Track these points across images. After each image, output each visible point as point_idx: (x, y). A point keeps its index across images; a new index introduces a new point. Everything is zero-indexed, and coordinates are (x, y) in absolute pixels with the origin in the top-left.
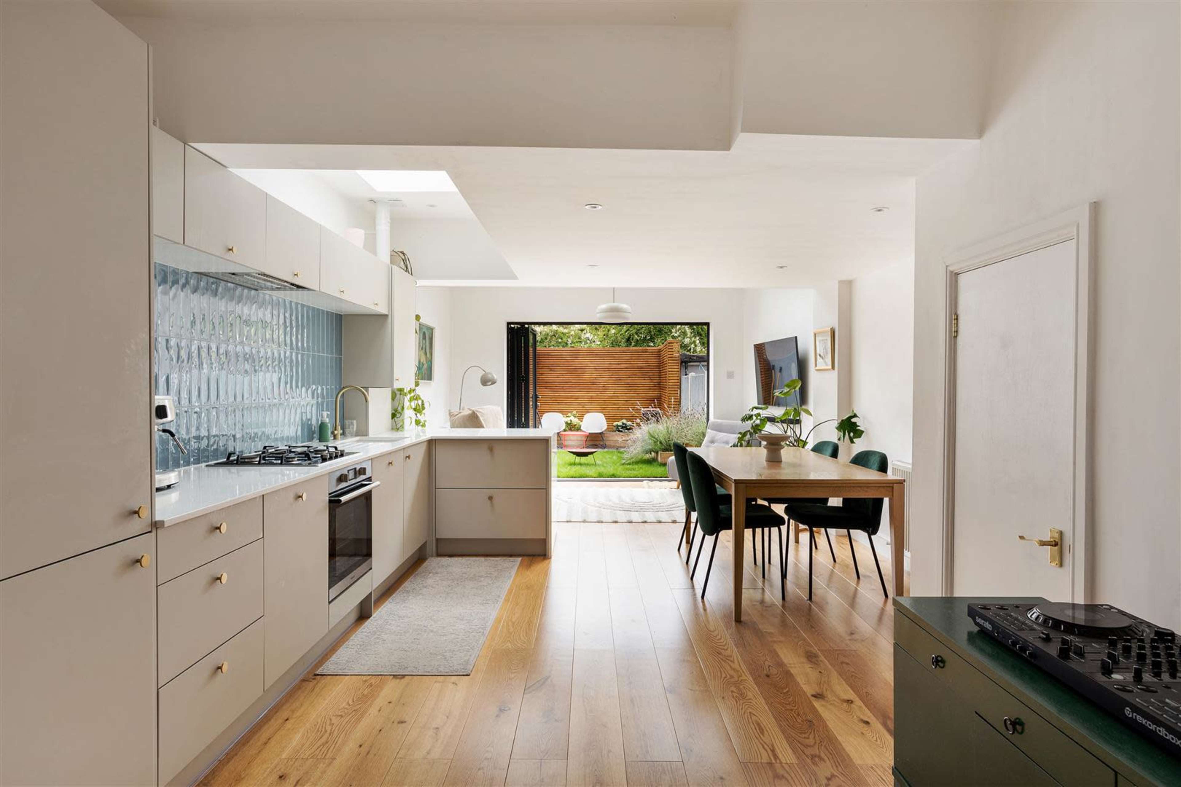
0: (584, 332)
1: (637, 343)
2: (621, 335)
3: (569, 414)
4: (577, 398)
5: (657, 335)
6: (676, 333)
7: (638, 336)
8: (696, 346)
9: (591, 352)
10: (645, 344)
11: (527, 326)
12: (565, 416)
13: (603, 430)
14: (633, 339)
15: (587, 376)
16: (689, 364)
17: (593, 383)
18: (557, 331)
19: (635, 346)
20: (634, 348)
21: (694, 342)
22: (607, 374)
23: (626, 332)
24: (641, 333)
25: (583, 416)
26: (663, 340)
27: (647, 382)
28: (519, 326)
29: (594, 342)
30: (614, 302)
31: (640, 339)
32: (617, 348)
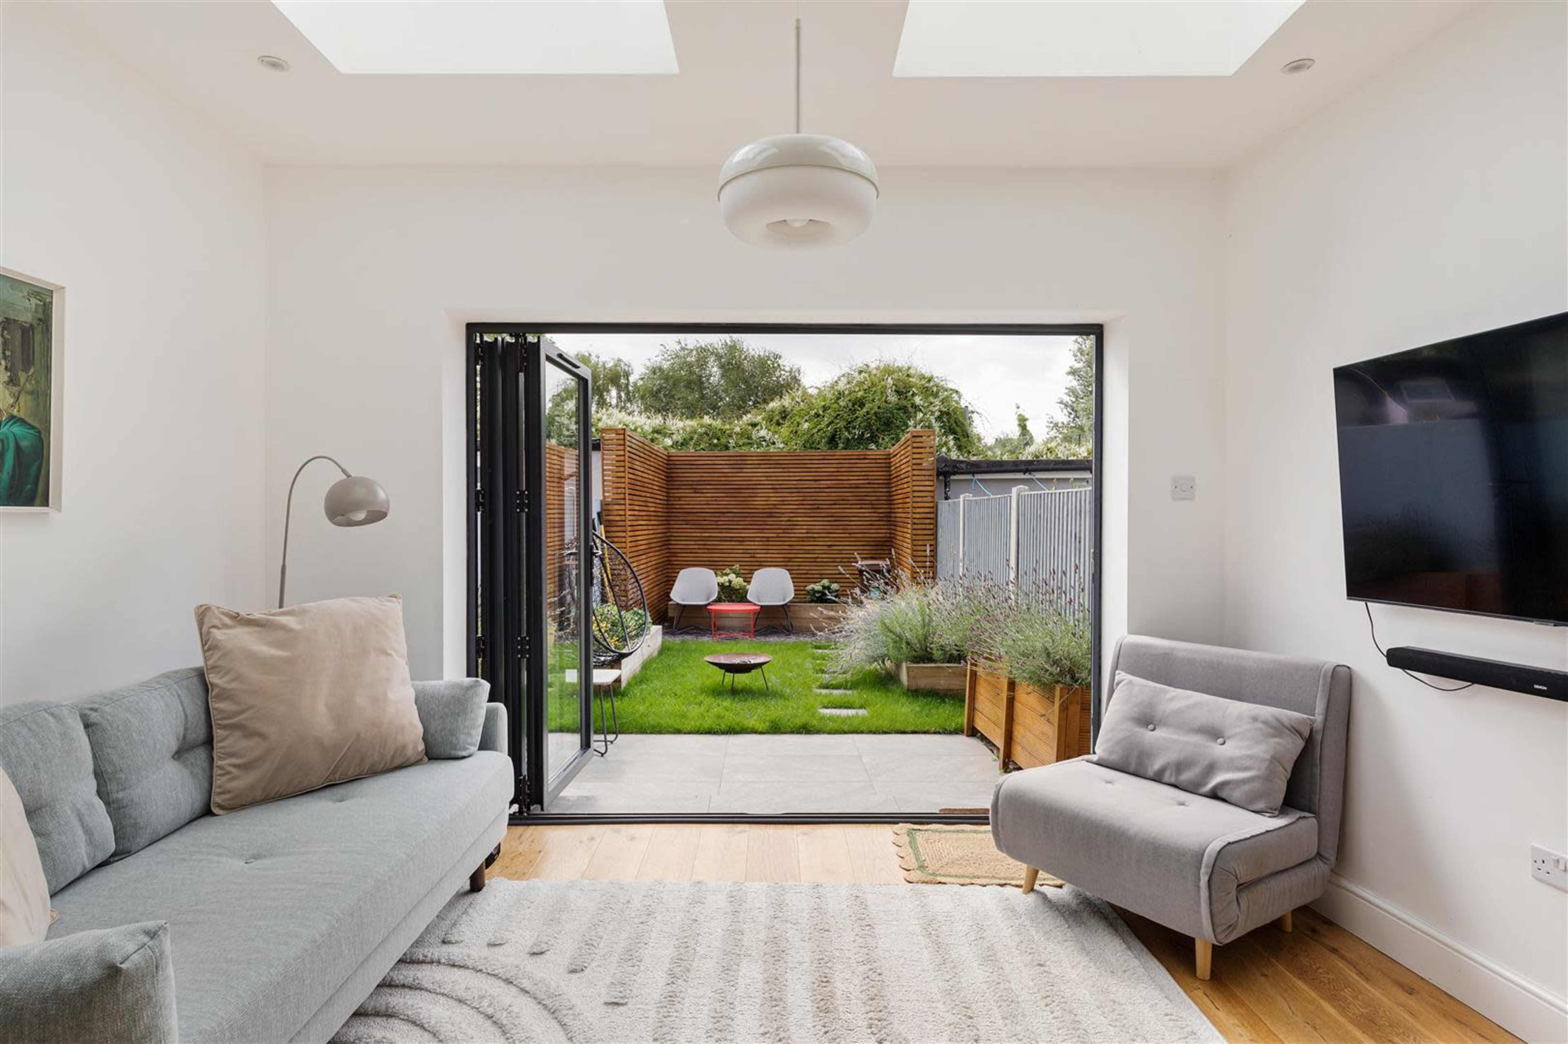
0: (757, 428)
1: (848, 444)
2: (819, 430)
3: (728, 571)
4: (742, 540)
5: (883, 431)
6: (915, 427)
7: (850, 433)
8: (949, 450)
9: (766, 459)
10: (862, 447)
11: (531, 338)
12: (719, 572)
13: (788, 600)
14: (840, 438)
15: (759, 502)
16: (953, 477)
17: (771, 515)
18: (710, 425)
19: (845, 448)
20: (845, 452)
21: (946, 443)
22: (795, 497)
23: (828, 426)
24: (854, 428)
25: (752, 572)
26: (893, 439)
27: (866, 512)
28: (509, 339)
29: (774, 443)
30: (798, 132)
31: (853, 438)
32: (813, 452)
